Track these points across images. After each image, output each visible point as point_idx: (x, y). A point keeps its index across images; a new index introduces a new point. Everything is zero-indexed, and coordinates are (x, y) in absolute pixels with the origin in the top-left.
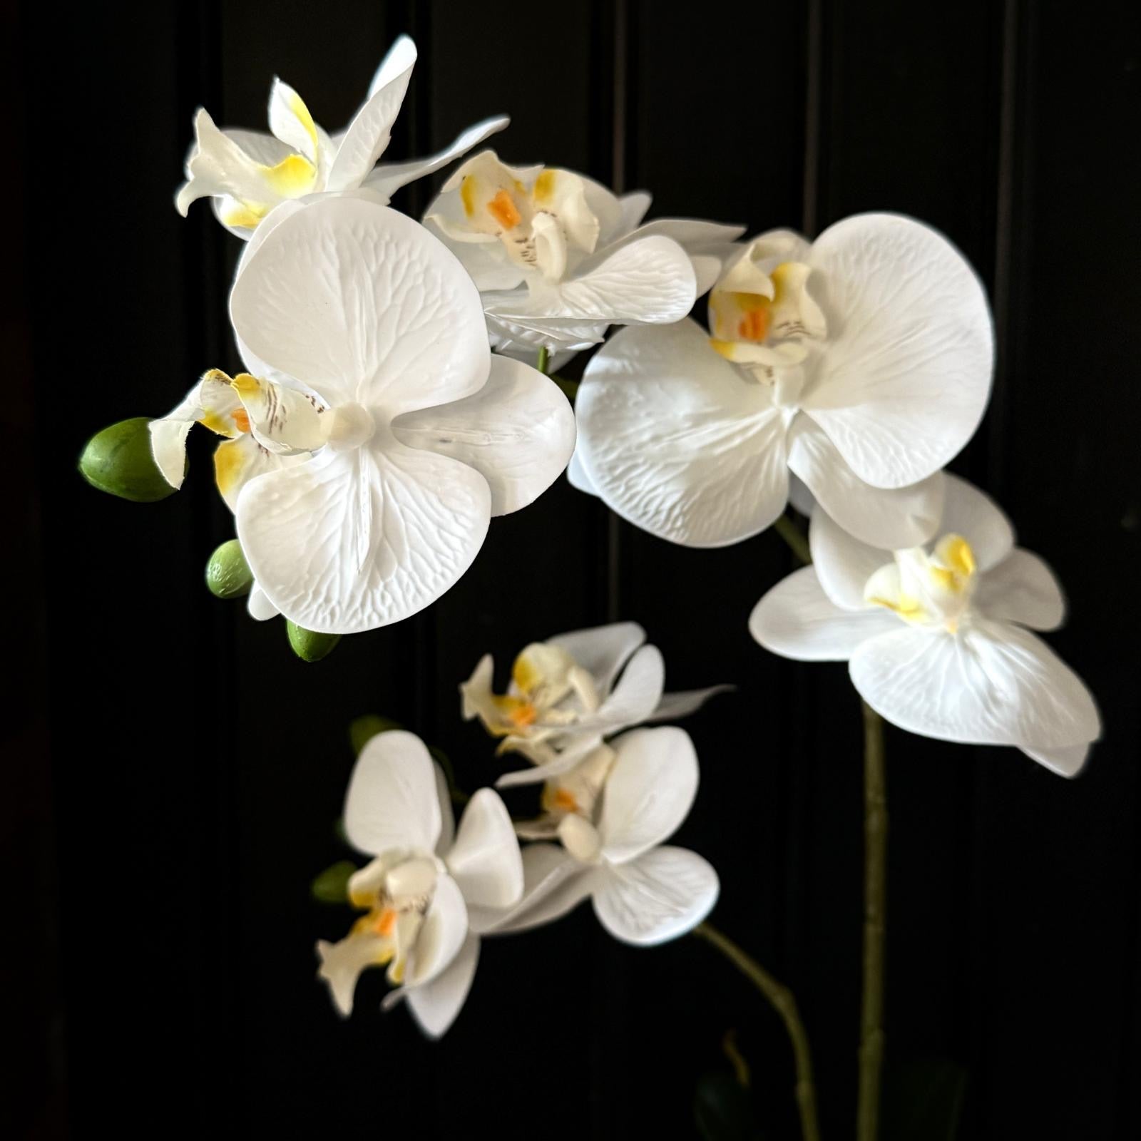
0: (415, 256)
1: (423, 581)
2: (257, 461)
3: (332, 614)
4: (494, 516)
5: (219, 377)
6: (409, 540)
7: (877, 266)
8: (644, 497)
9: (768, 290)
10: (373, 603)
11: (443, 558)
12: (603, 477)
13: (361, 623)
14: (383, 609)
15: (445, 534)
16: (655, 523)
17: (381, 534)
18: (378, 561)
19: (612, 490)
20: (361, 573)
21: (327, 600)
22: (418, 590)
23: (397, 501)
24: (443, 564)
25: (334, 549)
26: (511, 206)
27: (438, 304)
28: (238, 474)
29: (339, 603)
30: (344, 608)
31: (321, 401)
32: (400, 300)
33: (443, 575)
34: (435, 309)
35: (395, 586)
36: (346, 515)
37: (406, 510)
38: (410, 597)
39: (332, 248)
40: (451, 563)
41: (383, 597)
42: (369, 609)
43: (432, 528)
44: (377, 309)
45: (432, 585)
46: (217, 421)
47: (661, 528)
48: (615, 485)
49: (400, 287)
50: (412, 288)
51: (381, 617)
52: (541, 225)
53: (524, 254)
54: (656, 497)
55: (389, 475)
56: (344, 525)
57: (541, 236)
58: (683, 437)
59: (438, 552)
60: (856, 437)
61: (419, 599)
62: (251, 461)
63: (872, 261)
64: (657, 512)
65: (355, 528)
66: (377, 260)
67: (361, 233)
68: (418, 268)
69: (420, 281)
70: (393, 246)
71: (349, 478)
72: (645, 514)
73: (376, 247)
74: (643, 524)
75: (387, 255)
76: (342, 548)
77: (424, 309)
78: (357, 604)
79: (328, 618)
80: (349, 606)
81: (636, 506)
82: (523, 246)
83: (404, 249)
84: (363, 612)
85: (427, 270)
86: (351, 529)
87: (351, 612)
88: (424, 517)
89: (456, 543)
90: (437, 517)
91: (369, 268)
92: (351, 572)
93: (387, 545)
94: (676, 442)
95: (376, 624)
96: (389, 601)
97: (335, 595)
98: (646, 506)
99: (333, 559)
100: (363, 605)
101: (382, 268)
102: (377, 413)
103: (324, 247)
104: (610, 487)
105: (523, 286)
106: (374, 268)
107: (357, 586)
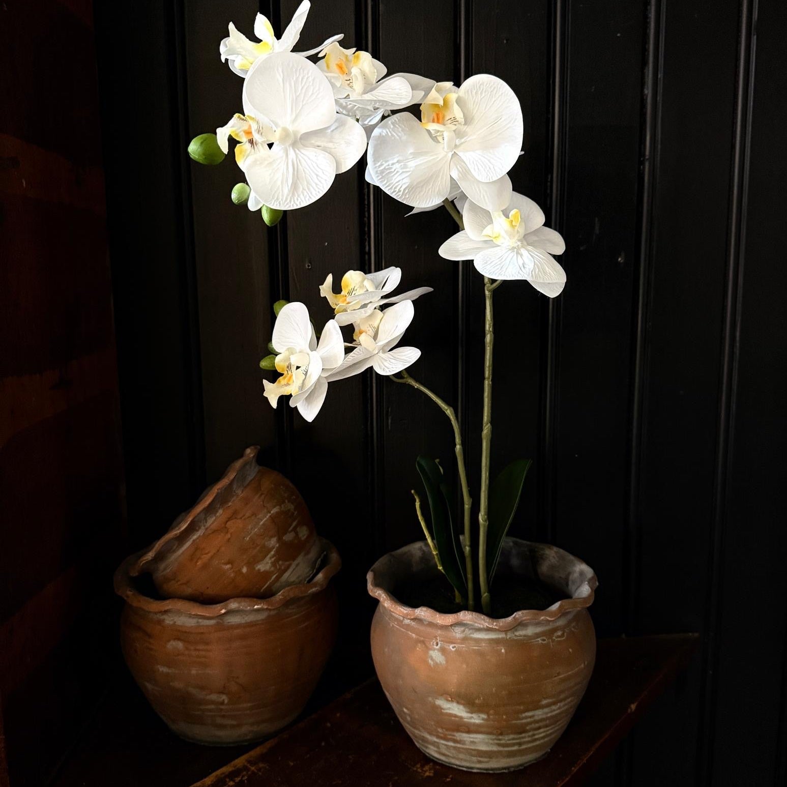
0: (310, 75)
1: (311, 193)
2: (250, 152)
3: (279, 203)
4: (337, 173)
5: (239, 117)
6: (306, 180)
7: (483, 95)
8: (394, 185)
9: (441, 103)
10: (294, 201)
11: (318, 186)
12: (378, 176)
13: (290, 206)
14: (298, 203)
15: (319, 178)
16: (399, 195)
17: (296, 177)
18: (295, 187)
19: (382, 182)
20: (289, 191)
21: (277, 199)
22: (310, 197)
23: (302, 166)
24: (319, 188)
25: (279, 183)
26: (344, 66)
27: (318, 92)
28: (244, 156)
29: (282, 200)
30: (284, 201)
31: (274, 128)
32: (304, 91)
33: (319, 192)
34: (316, 94)
35: (301, 196)
36: (284, 170)
37: (305, 169)
38: (307, 199)
39: (280, 70)
40: (321, 188)
41: (297, 199)
42: (292, 203)
43: (315, 176)
44: (295, 94)
45: (315, 196)
46: (237, 135)
47: (400, 198)
48: (383, 180)
49: (304, 86)
50: (308, 86)
51: (297, 205)
52: (355, 71)
53: (349, 85)
54: (399, 184)
55: (299, 156)
56: (283, 174)
57: (355, 75)
58: (409, 161)
59: (316, 184)
60: (475, 162)
61: (310, 200)
62: (248, 152)
63: (481, 93)
64: (399, 191)
65: (287, 175)
66: (296, 75)
67: (291, 65)
68: (310, 79)
69: (311, 84)
70: (302, 70)
71: (284, 158)
72: (394, 192)
73: (296, 70)
74: (393, 196)
75: (299, 75)
76: (282, 183)
77: (312, 94)
78: (288, 201)
79: (278, 205)
80: (286, 201)
81: (391, 188)
82: (348, 82)
83: (306, 72)
84: (290, 203)
85: (313, 80)
86: (285, 176)
87: (286, 203)
88: (311, 172)
89: (323, 181)
90: (316, 172)
91: (293, 79)
92: (286, 191)
93: (298, 181)
94: (407, 164)
95: (295, 207)
96: (299, 200)
97: (281, 197)
98: (395, 188)
99: (279, 186)
100: (290, 201)
101: (297, 79)
102: (295, 133)
103: (278, 70)
104: (380, 180)
105: (349, 95)
106: (295, 79)
107: (288, 195)
